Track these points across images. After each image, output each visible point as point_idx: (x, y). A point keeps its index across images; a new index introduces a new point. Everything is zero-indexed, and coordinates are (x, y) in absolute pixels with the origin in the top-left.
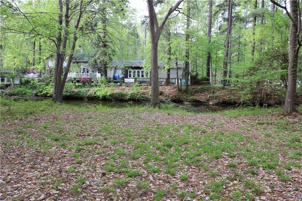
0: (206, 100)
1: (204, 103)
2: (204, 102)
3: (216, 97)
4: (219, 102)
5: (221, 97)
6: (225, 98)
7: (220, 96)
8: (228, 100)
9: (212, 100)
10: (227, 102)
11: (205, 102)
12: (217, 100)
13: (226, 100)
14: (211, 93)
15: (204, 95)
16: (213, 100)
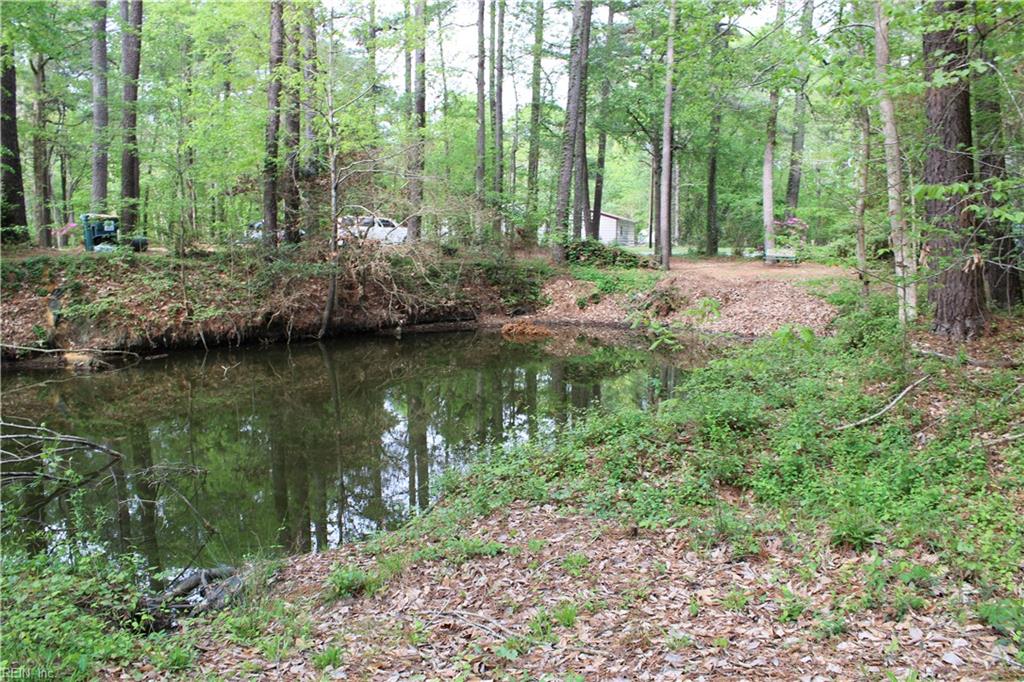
0: (41, 342)
1: (31, 364)
2: (25, 355)
3: (102, 320)
4: (122, 347)
5: (132, 317)
6: (153, 316)
7: (123, 306)
8: (170, 330)
9: (75, 335)
10: (169, 338)
11: (36, 354)
12: (111, 335)
13: (158, 327)
14: (59, 293)
15: (22, 312)
16: (85, 338)
